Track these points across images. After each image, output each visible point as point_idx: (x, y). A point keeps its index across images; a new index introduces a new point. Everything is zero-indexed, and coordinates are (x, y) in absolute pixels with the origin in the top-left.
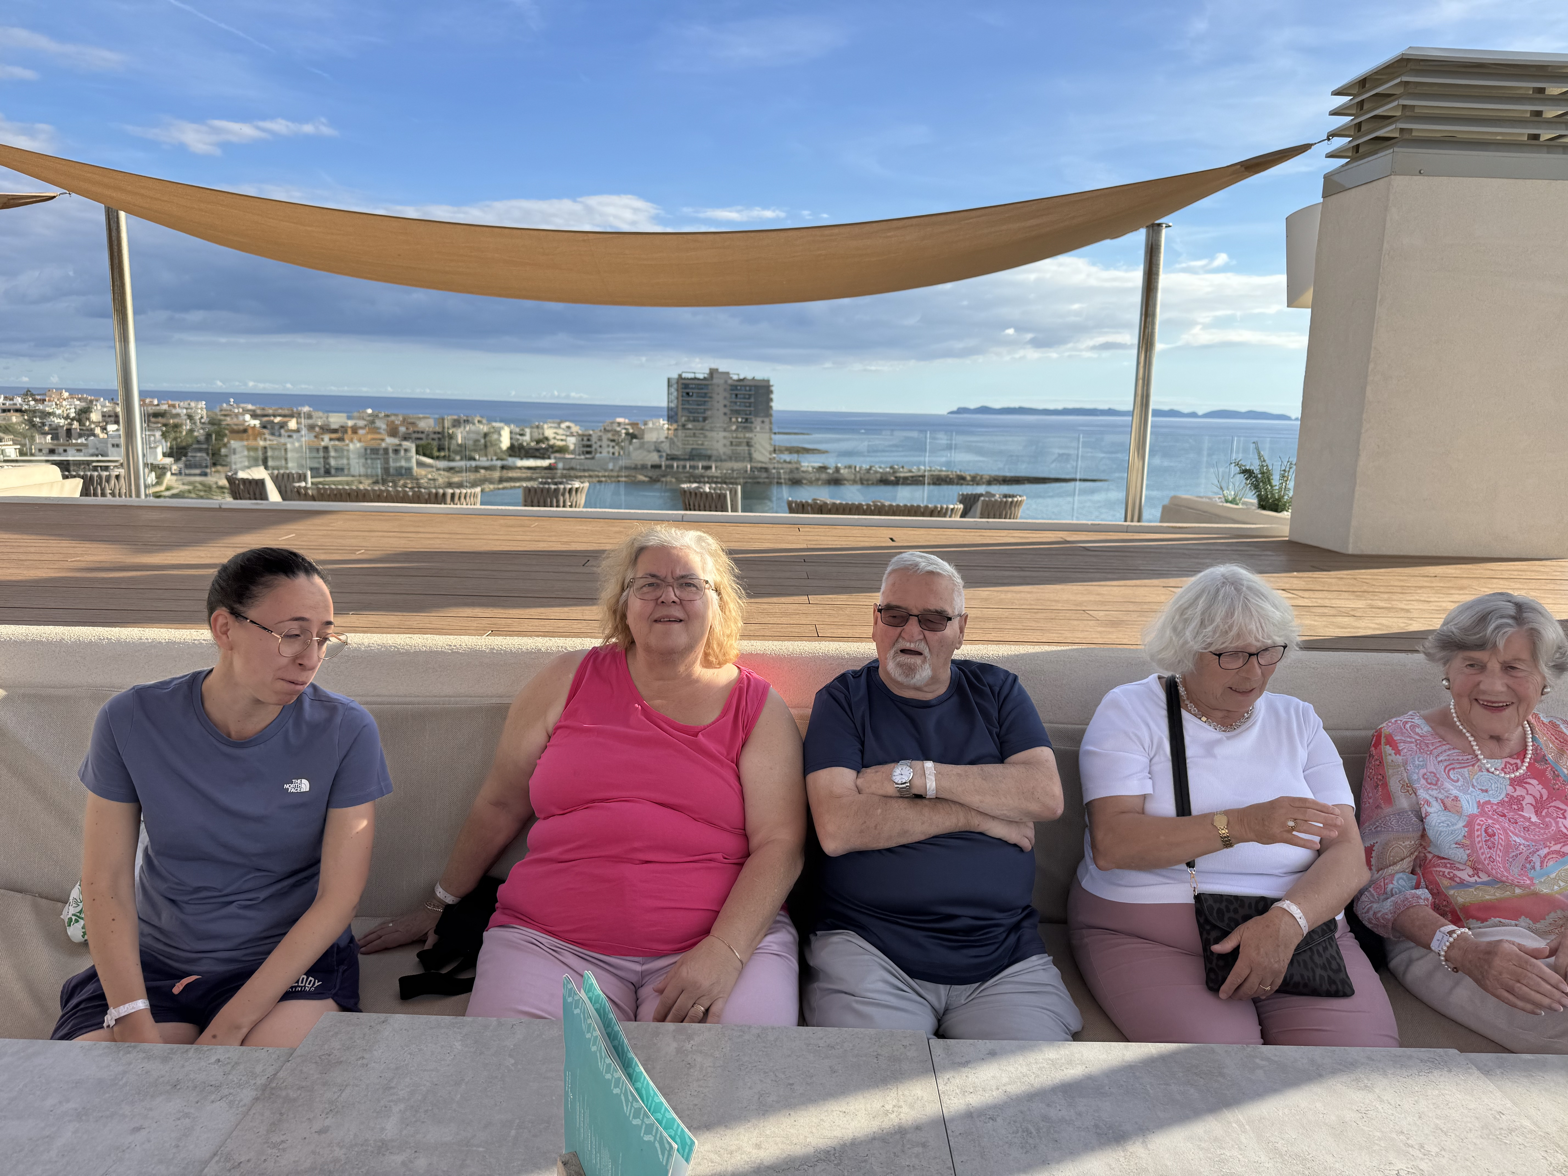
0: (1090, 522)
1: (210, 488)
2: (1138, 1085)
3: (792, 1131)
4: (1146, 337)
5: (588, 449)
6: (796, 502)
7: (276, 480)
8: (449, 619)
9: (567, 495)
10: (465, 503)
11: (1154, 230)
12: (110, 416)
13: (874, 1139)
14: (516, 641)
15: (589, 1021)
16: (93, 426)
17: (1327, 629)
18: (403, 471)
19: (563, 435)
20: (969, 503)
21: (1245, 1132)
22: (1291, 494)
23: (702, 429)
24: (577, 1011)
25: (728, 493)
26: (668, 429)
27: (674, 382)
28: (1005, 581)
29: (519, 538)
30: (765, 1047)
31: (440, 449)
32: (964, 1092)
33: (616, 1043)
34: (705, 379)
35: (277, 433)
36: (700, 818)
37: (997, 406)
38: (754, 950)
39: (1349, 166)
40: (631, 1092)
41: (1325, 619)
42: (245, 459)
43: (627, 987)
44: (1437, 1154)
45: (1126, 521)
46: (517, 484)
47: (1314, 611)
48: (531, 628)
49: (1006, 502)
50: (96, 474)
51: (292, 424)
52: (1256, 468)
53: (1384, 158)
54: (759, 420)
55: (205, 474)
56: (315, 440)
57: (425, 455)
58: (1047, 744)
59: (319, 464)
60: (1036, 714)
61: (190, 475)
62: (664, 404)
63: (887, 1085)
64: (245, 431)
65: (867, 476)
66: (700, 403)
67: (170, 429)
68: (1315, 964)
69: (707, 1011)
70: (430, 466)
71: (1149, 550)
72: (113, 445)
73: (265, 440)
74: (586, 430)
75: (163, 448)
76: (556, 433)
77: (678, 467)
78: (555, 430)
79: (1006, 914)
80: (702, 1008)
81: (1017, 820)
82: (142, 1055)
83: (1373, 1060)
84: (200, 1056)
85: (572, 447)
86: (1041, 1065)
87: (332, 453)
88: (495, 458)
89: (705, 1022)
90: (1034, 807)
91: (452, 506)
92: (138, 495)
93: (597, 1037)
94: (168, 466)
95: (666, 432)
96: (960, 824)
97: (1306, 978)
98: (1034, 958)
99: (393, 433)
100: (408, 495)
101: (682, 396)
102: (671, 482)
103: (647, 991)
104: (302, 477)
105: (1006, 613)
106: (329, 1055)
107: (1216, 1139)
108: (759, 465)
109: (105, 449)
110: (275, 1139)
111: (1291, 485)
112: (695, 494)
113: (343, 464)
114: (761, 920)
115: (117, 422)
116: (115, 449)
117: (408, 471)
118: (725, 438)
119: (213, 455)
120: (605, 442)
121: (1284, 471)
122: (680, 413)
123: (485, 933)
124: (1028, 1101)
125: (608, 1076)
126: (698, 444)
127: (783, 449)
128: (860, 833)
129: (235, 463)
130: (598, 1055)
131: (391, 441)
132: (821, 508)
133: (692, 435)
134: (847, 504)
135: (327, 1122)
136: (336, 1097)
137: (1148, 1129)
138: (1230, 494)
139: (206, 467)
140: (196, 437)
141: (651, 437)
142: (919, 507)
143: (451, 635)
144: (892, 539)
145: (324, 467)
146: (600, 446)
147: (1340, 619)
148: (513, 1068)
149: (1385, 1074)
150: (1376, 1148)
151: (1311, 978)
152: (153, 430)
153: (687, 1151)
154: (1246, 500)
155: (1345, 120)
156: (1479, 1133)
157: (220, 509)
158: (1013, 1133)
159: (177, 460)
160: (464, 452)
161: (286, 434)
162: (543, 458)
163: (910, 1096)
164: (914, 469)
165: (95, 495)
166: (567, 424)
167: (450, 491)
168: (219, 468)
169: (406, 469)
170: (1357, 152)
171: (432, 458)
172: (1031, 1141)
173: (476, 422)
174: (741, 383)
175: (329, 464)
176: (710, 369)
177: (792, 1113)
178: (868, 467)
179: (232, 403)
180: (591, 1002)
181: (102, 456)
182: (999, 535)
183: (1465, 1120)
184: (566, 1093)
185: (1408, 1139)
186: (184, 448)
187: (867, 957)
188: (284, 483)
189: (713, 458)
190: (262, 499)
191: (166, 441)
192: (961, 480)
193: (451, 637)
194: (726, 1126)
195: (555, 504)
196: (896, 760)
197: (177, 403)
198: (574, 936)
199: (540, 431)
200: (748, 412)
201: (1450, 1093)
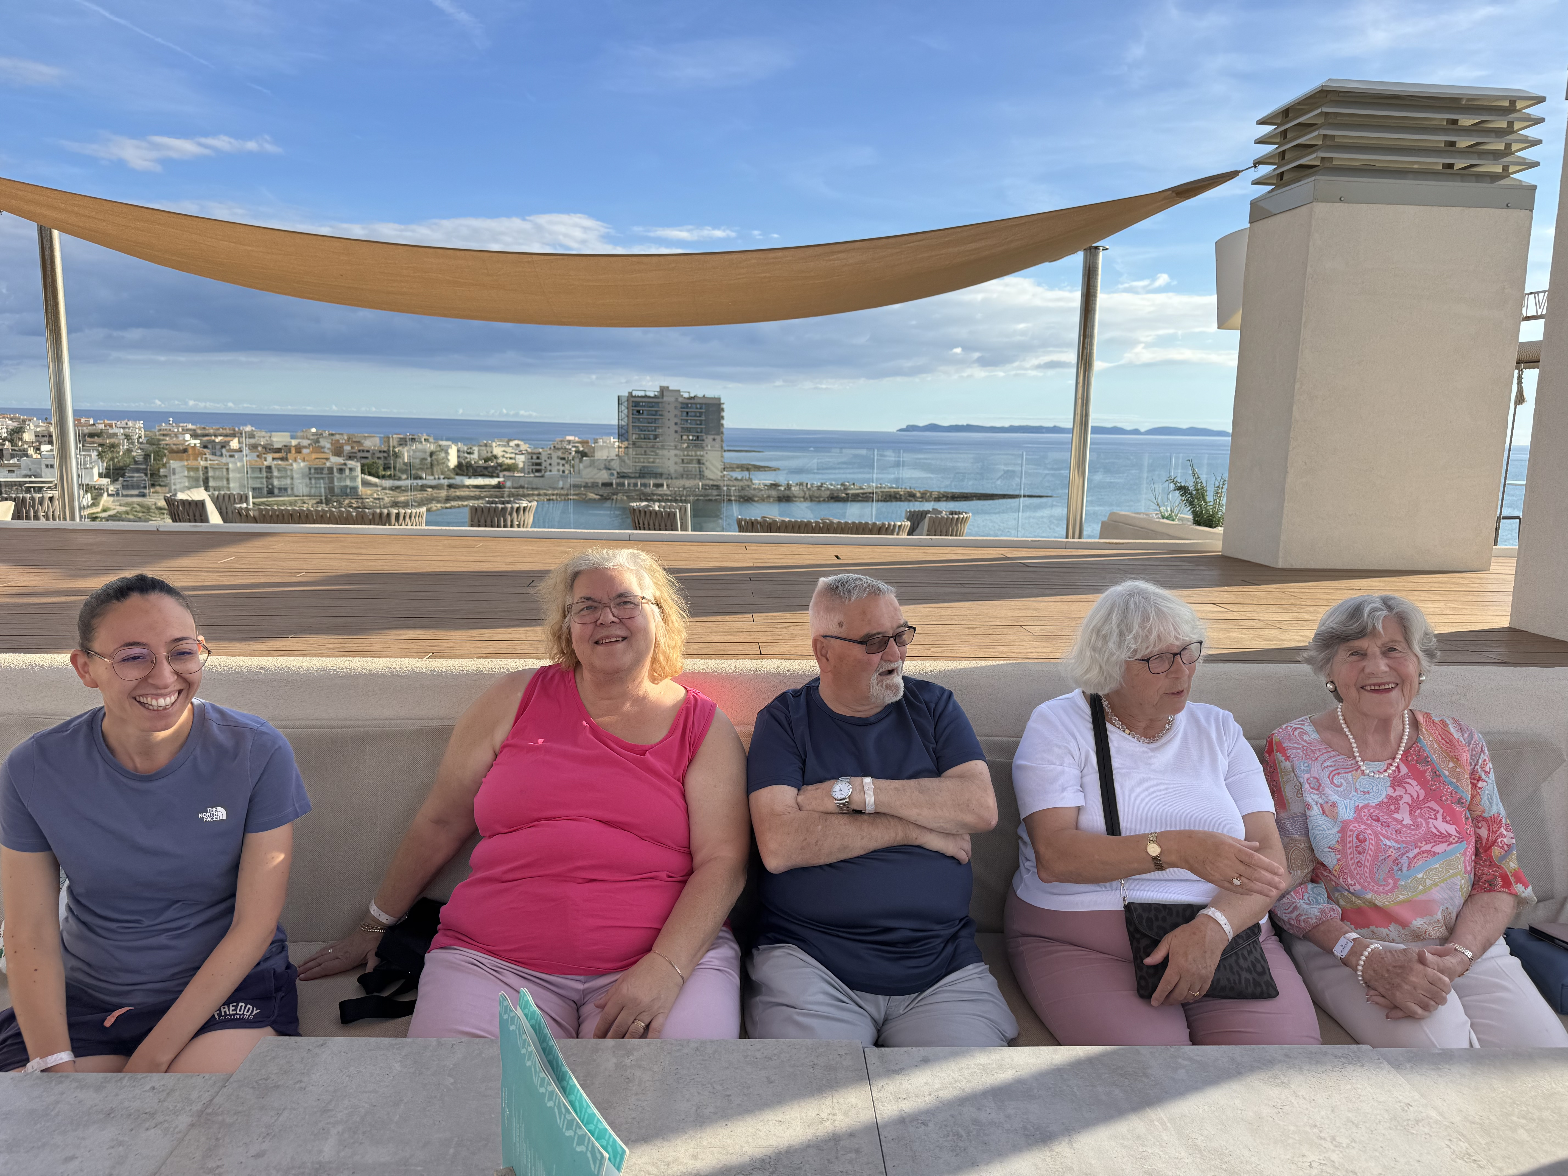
0: (1030, 539)
1: (149, 509)
2: (1065, 1088)
3: (728, 1141)
4: (1084, 357)
5: (538, 467)
6: (745, 520)
7: (216, 501)
8: (390, 642)
9: (515, 514)
10: (409, 524)
11: (1092, 252)
12: (43, 436)
13: (808, 1146)
14: (457, 663)
15: (524, 1037)
16: (26, 446)
17: (1253, 642)
18: (348, 490)
19: (512, 453)
20: (916, 519)
21: (1166, 1129)
22: (1224, 509)
23: (653, 447)
24: (512, 1028)
25: (678, 511)
26: (619, 447)
27: (624, 400)
28: (946, 598)
29: (463, 558)
30: (703, 1060)
31: (386, 468)
32: (897, 1099)
33: (551, 1057)
34: (655, 397)
35: (218, 453)
36: (647, 837)
37: (946, 424)
38: (695, 965)
39: (1275, 193)
40: (564, 1104)
41: (1252, 631)
42: (186, 480)
43: (569, 1005)
44: (1348, 1146)
45: (1067, 537)
46: (465, 503)
47: (1242, 624)
48: (472, 649)
49: (953, 518)
50: (29, 496)
51: (234, 444)
52: (1190, 484)
53: (1307, 185)
54: (710, 437)
55: (144, 495)
56: (258, 459)
57: (370, 474)
58: (981, 757)
59: (263, 484)
60: (970, 729)
61: (127, 496)
62: (615, 422)
63: (822, 1094)
64: (185, 451)
65: (816, 494)
66: (650, 421)
67: (107, 449)
68: (1241, 968)
69: (648, 1026)
70: (376, 485)
71: (1085, 566)
72: (47, 466)
73: (206, 460)
74: (535, 448)
75: (99, 469)
76: (504, 451)
77: (629, 484)
78: (503, 449)
79: (944, 925)
80: (643, 1024)
81: (954, 832)
82: (75, 1085)
83: (1290, 1057)
84: (134, 1084)
85: (521, 465)
86: (973, 1071)
87: (276, 473)
88: (442, 477)
89: (646, 1038)
90: (969, 819)
91: (397, 527)
92: (73, 518)
93: (532, 1051)
94: (105, 487)
95: (617, 450)
96: (898, 839)
97: (1232, 982)
98: (970, 967)
99: (338, 452)
100: (352, 515)
101: (633, 414)
102: (622, 500)
103: (588, 1009)
104: (244, 498)
105: (945, 629)
106: (267, 1080)
107: (1139, 1137)
108: (711, 483)
109: (38, 470)
110: (211, 1164)
111: (1224, 501)
112: (645, 512)
113: (286, 484)
114: (702, 936)
115: (51, 442)
116: (50, 470)
117: (352, 491)
118: (676, 455)
119: (152, 475)
120: (555, 461)
121: (1218, 487)
122: (631, 431)
123: (427, 956)
124: (959, 1105)
125: (542, 1090)
126: (649, 462)
127: (735, 466)
128: (801, 849)
129: (175, 484)
130: (533, 1069)
131: (336, 460)
132: (771, 527)
133: (643, 452)
134: (796, 522)
135: (264, 1146)
136: (273, 1121)
137: (1074, 1130)
138: (1166, 510)
139: (145, 487)
140: (134, 458)
141: (601, 455)
142: (867, 524)
143: (392, 657)
144: (837, 557)
145: (267, 487)
146: (550, 464)
147: (1266, 632)
148: (452, 1087)
149: (1301, 1070)
150: (1290, 1141)
151: (1237, 982)
152: (89, 450)
153: (618, 1160)
154: (1182, 515)
155: (1270, 148)
156: (1389, 1125)
157: (158, 532)
158: (944, 1136)
159: (114, 481)
160: (410, 471)
161: (228, 454)
162: (492, 477)
163: (845, 1103)
164: (865, 486)
165: (28, 518)
166: (516, 442)
167: (394, 511)
168: (158, 488)
169: (351, 488)
170: (1282, 179)
171: (378, 477)
172: (961, 1144)
173: (423, 440)
174: (692, 401)
175: (272, 485)
176: (660, 387)
177: (729, 1124)
178: (819, 484)
179: (171, 422)
180: (527, 1019)
181: (35, 477)
182: (942, 551)
183: (1375, 1112)
184: (503, 1109)
185: (1320, 1132)
186: (121, 469)
187: (808, 970)
188: (224, 504)
189: (664, 476)
190: (202, 521)
191: (103, 462)
192: (911, 496)
193: (392, 660)
194: (663, 1138)
195: (502, 524)
196: (836, 777)
197: (114, 422)
198: (516, 955)
199: (489, 449)
200: (699, 430)
201: (1361, 1087)
